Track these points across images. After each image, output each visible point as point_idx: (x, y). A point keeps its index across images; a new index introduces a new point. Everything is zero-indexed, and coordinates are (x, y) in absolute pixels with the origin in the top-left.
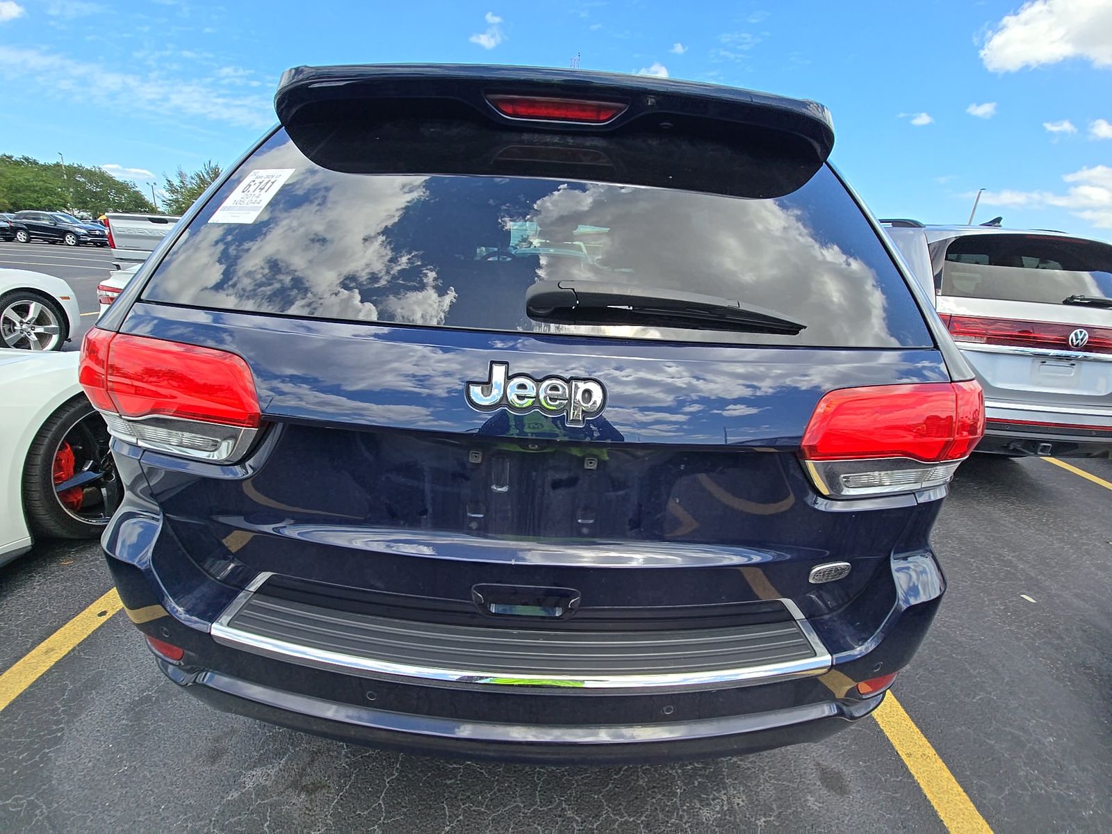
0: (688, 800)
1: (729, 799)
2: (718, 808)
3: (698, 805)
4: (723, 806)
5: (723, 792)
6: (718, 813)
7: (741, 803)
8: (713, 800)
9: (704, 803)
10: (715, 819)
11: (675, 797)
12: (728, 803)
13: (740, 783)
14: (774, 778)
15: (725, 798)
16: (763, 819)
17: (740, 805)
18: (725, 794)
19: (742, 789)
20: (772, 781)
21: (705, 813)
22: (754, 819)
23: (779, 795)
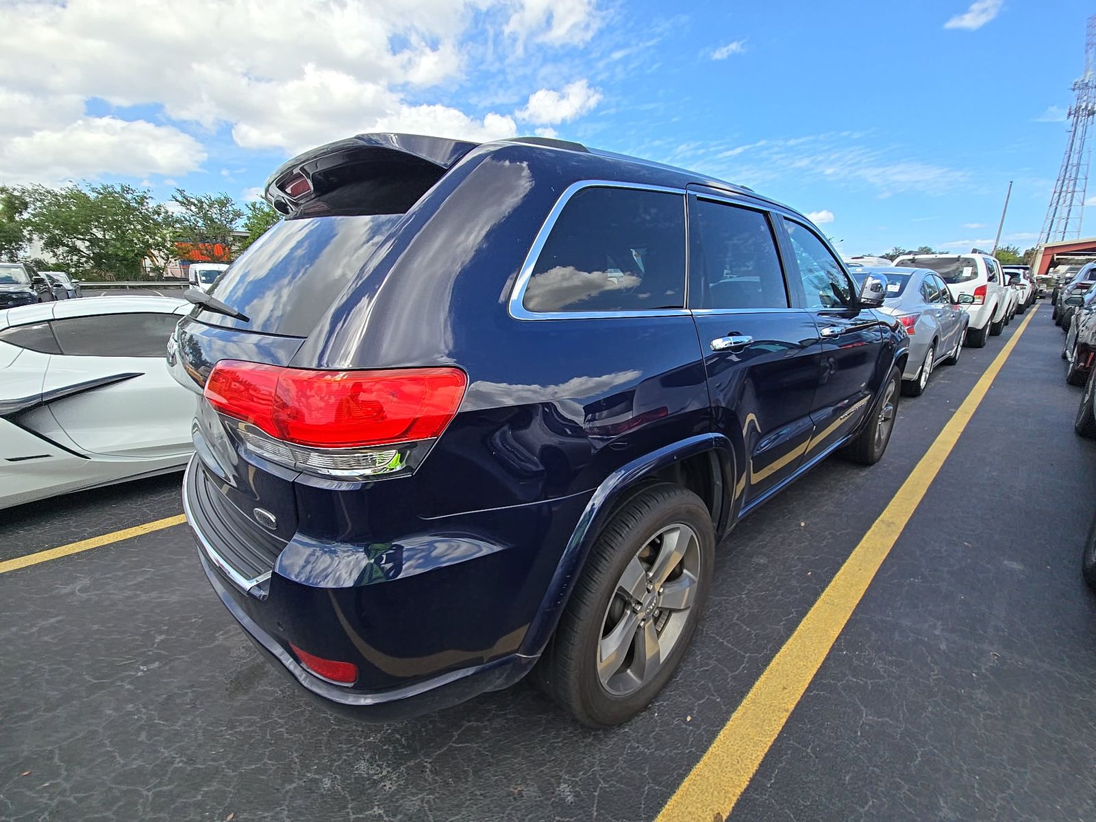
0: (367, 748)
1: (386, 776)
2: (371, 772)
3: (367, 757)
4: (376, 774)
5: (389, 769)
6: (368, 774)
7: (388, 788)
8: (378, 766)
9: (371, 760)
10: (360, 774)
11: (365, 738)
12: (381, 778)
13: (406, 779)
14: (431, 806)
15: (384, 773)
16: (381, 812)
17: (385, 788)
18: (388, 772)
19: (402, 783)
20: (425, 805)
21: (362, 766)
22: (377, 803)
23: (414, 817)
